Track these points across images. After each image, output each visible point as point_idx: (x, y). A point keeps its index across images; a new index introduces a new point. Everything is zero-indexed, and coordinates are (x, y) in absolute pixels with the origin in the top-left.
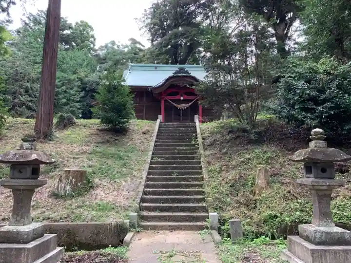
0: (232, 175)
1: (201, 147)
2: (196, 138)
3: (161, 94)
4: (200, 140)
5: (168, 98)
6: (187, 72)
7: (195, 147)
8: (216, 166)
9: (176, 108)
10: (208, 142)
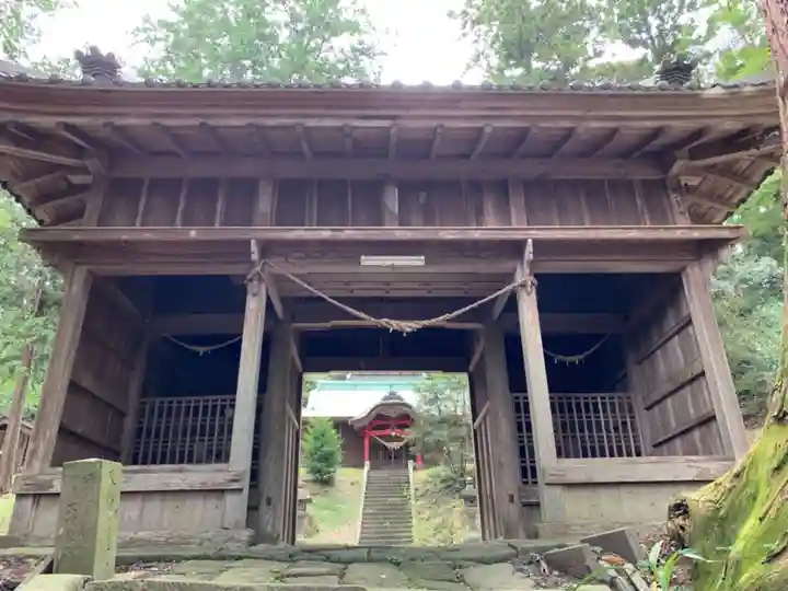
0: (438, 521)
1: (412, 497)
2: (408, 489)
3: (364, 428)
4: (412, 491)
5: (375, 434)
6: (399, 398)
7: (406, 499)
8: (428, 513)
9: (386, 448)
10: (419, 493)
